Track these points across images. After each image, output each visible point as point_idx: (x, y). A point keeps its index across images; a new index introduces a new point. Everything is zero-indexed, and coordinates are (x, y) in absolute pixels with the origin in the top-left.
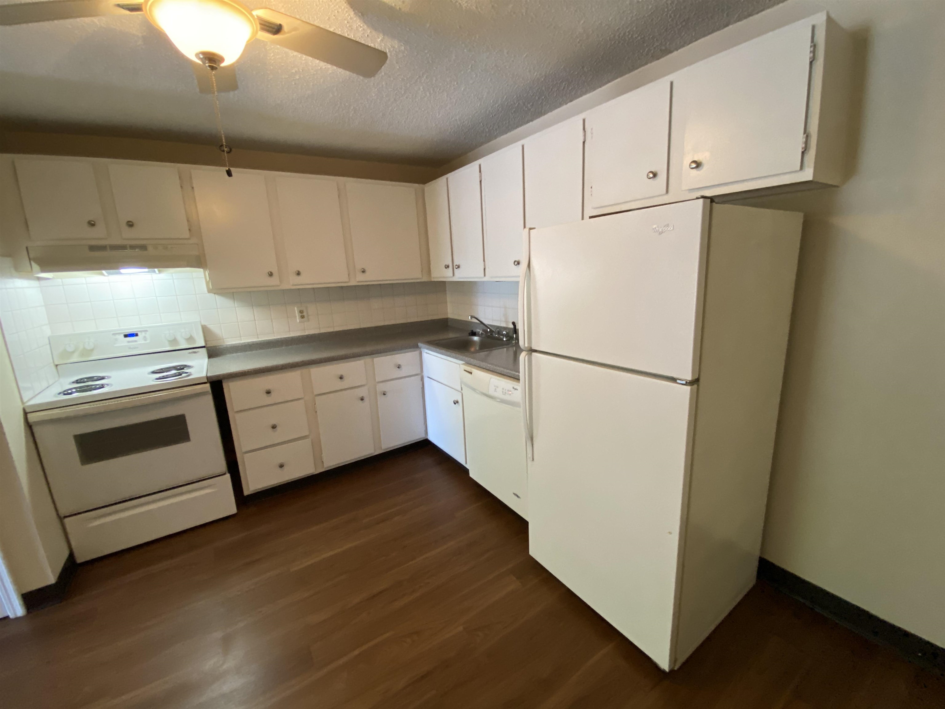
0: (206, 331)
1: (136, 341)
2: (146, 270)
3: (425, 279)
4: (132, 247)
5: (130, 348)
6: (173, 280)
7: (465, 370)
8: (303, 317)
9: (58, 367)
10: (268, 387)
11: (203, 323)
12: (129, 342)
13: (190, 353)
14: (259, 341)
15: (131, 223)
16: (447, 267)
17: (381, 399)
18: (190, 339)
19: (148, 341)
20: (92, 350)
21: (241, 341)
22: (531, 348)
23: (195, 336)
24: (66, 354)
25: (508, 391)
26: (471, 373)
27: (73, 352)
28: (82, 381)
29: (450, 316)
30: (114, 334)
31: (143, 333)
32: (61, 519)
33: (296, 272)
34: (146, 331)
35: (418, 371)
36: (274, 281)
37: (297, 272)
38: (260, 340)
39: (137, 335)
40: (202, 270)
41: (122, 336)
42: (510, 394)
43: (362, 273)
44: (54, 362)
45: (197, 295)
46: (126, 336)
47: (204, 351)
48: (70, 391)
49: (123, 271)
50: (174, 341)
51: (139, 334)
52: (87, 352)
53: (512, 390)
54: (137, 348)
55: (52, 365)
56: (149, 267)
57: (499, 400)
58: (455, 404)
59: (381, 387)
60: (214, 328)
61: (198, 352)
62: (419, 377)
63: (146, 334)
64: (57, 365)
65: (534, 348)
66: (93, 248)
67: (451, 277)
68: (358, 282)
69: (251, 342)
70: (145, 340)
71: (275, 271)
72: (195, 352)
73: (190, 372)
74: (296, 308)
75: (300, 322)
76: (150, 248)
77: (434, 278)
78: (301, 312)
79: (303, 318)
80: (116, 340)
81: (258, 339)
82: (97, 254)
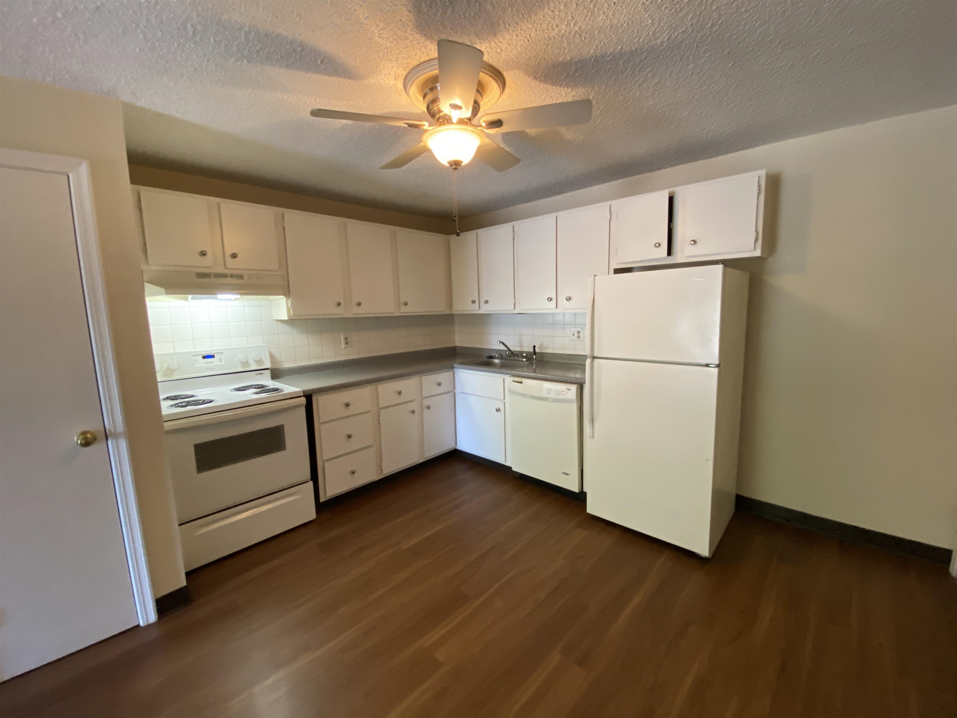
0: (272, 355)
1: (212, 362)
3: (447, 312)
4: (231, 276)
5: (207, 369)
6: (244, 307)
7: (513, 381)
8: (347, 343)
10: (346, 401)
12: (206, 363)
13: (257, 374)
15: (235, 255)
16: (474, 302)
17: (426, 411)
18: (259, 362)
19: (223, 363)
20: (175, 370)
21: (296, 364)
22: (593, 355)
23: (264, 358)
25: (562, 391)
26: (521, 383)
28: (172, 399)
29: (458, 344)
30: (194, 355)
31: (219, 355)
33: (357, 303)
34: (222, 353)
35: (452, 389)
36: (339, 310)
37: (359, 303)
38: (312, 363)
39: (213, 357)
41: (201, 357)
42: (564, 394)
43: (404, 306)
45: (263, 321)
46: (204, 357)
47: (268, 372)
48: (180, 405)
49: (220, 296)
50: (246, 363)
51: (216, 355)
52: (171, 372)
53: (567, 390)
54: (214, 368)
57: (551, 400)
58: (497, 411)
59: (427, 402)
61: (263, 373)
62: (452, 394)
63: (221, 356)
65: (596, 355)
66: (201, 275)
67: (477, 310)
68: (399, 313)
69: (304, 365)
70: (221, 362)
71: (342, 301)
72: (261, 374)
74: (342, 335)
75: (342, 348)
76: (246, 277)
77: (455, 311)
78: (346, 339)
80: (196, 361)
81: (310, 362)
82: (202, 280)
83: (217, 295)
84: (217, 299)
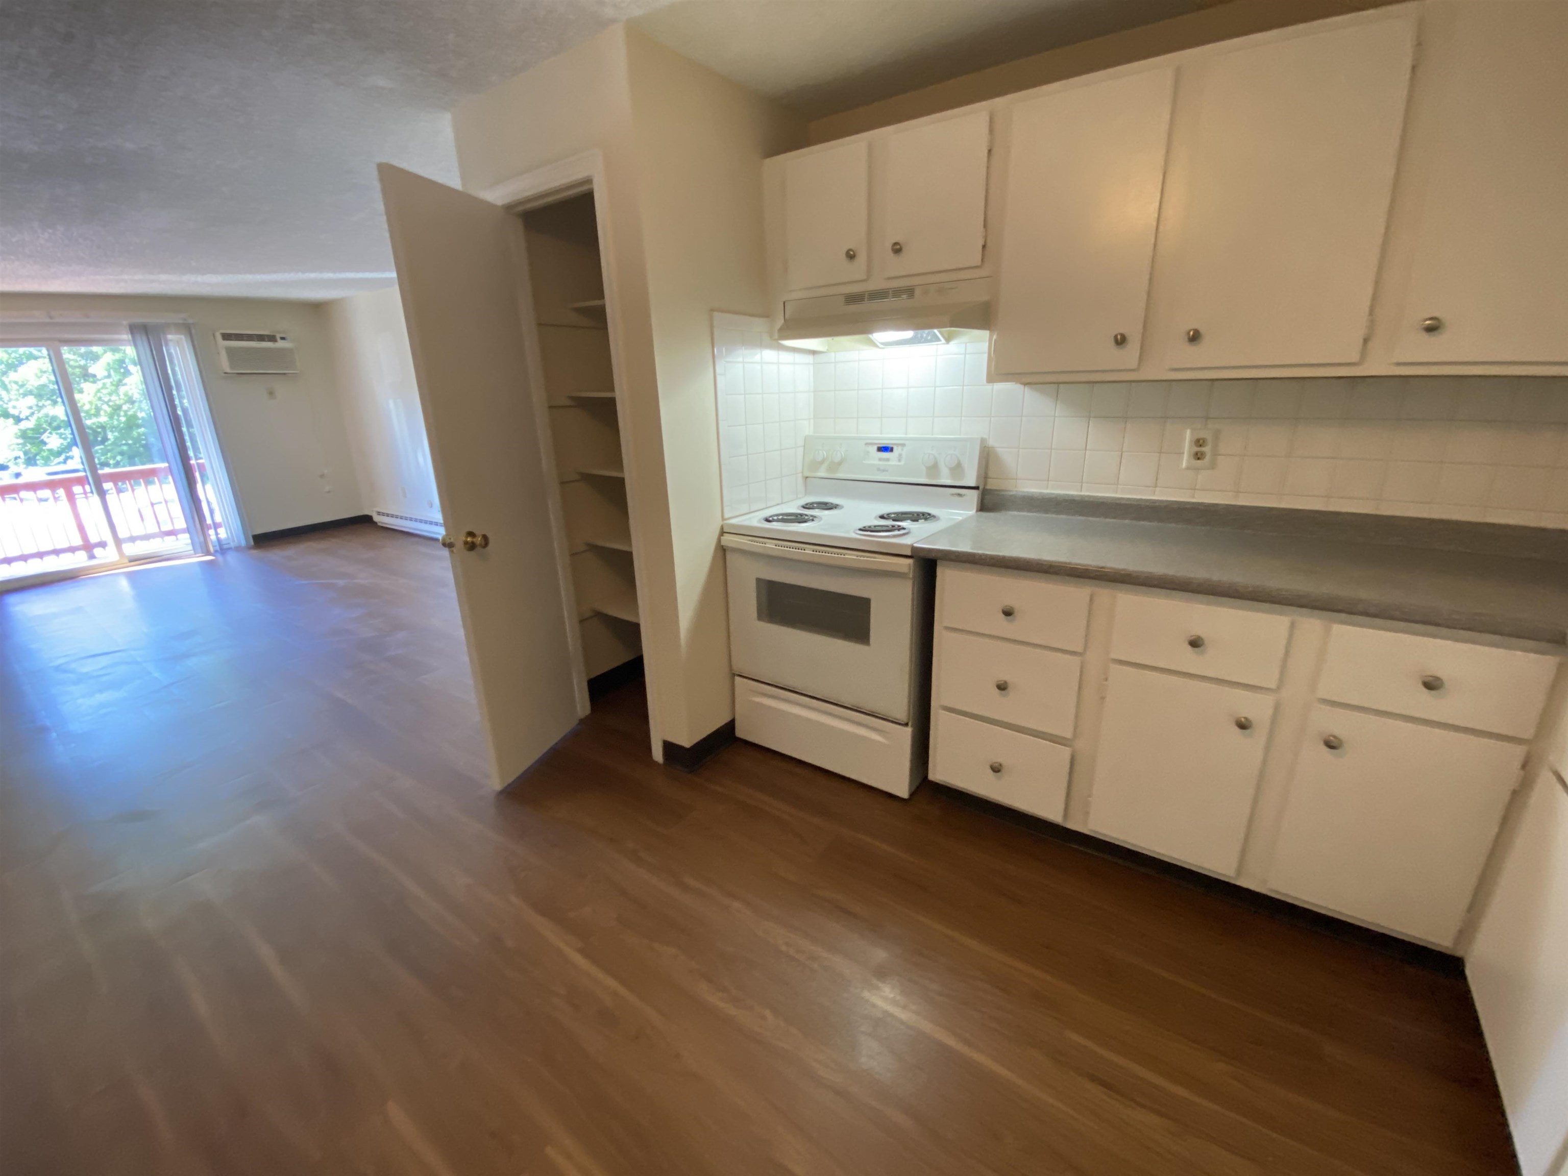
0: (987, 457)
1: (888, 460)
2: (909, 334)
4: (897, 292)
5: (879, 470)
8: (1198, 456)
9: (807, 479)
11: (991, 443)
12: (880, 459)
13: (953, 495)
14: (1081, 496)
15: (898, 247)
17: (1314, 753)
18: (957, 469)
19: (902, 463)
20: (840, 463)
21: (1047, 488)
23: (965, 465)
24: (815, 465)
27: (822, 462)
28: (811, 506)
30: (866, 444)
31: (900, 448)
33: (1189, 333)
34: (904, 445)
36: (1130, 355)
37: (1192, 333)
38: (1083, 493)
39: (891, 450)
40: (986, 333)
41: (875, 448)
43: (1425, 336)
44: (802, 473)
46: (880, 449)
47: (974, 495)
48: (775, 518)
49: (879, 336)
50: (933, 468)
51: (895, 448)
52: (835, 466)
54: (887, 471)
55: (800, 475)
59: (1331, 722)
60: (1007, 455)
61: (964, 495)
63: (902, 450)
64: (807, 477)
66: (850, 299)
68: (1399, 364)
69: (1064, 494)
70: (899, 460)
71: (1134, 332)
72: (960, 495)
73: (909, 529)
74: (1188, 432)
75: (1188, 468)
78: (1199, 443)
79: (1199, 459)
80: (867, 453)
81: (1081, 491)
82: (853, 308)
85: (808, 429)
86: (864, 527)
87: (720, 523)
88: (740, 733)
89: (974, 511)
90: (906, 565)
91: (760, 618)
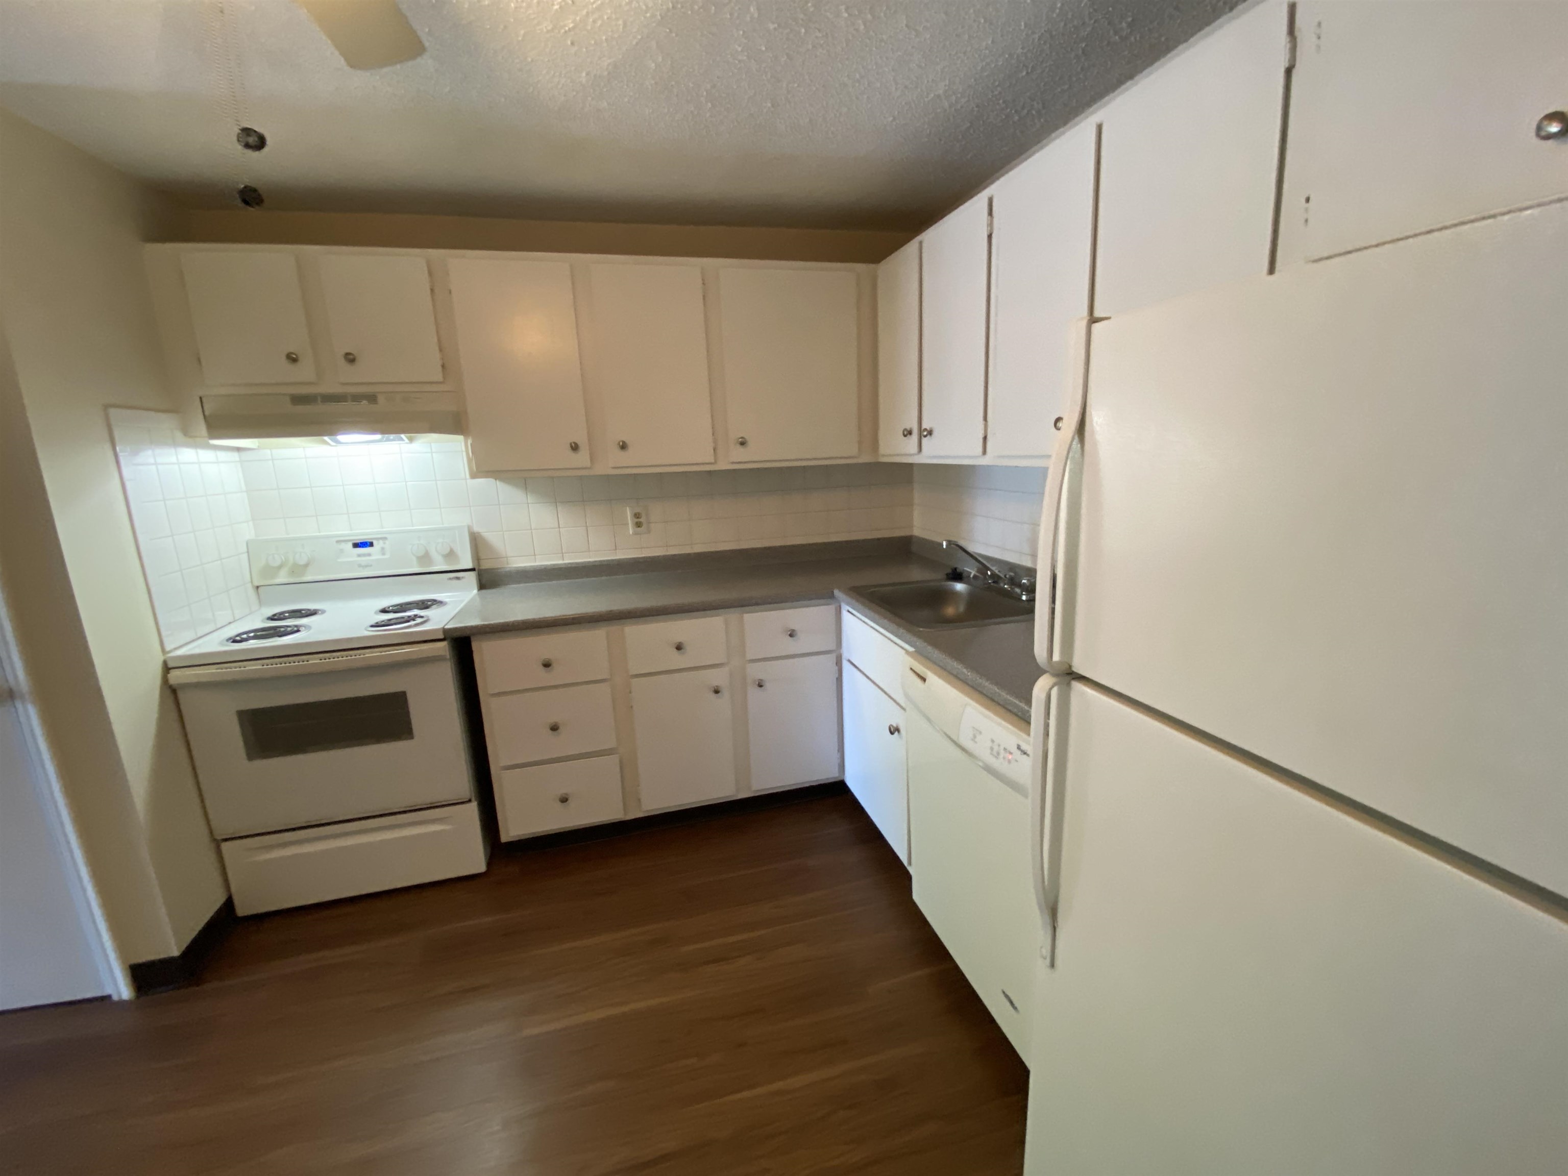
0: (476, 542)
1: (369, 555)
2: (378, 437)
3: (865, 459)
4: (357, 398)
5: (360, 566)
6: (432, 455)
7: (911, 669)
8: (639, 525)
9: (261, 589)
10: (546, 656)
11: (476, 529)
12: (359, 556)
13: (450, 579)
14: (565, 564)
15: (351, 357)
16: (908, 433)
17: (753, 693)
18: (451, 555)
19: (387, 556)
20: (306, 565)
21: (536, 561)
22: (1070, 667)
23: (458, 550)
24: (270, 570)
25: (1005, 749)
26: (924, 680)
27: (280, 567)
28: (282, 616)
29: (917, 532)
30: (338, 542)
31: (381, 542)
32: (217, 843)
33: (619, 444)
34: (385, 538)
35: (832, 646)
36: (582, 459)
37: (621, 444)
38: (566, 561)
39: (371, 544)
40: (460, 438)
41: (350, 545)
42: (1009, 761)
43: (738, 446)
44: (252, 582)
46: (356, 545)
47: (472, 577)
48: (245, 636)
49: (340, 438)
50: (425, 557)
51: (375, 543)
52: (298, 569)
53: (1014, 749)
54: (371, 566)
55: (249, 585)
56: (383, 432)
57: (981, 764)
58: (892, 733)
59: (755, 671)
60: (492, 536)
61: (463, 578)
62: (832, 658)
63: (384, 543)
64: (258, 587)
65: (1079, 667)
66: (298, 400)
67: (913, 455)
68: (733, 463)
69: (551, 565)
70: (383, 554)
71: (582, 440)
72: (458, 578)
73: (427, 616)
74: (628, 508)
75: (633, 534)
76: (381, 399)
77: (884, 456)
78: (637, 516)
79: (639, 527)
80: (342, 551)
81: (563, 560)
82: (301, 409)
83: (337, 435)
84: (338, 442)
85: (248, 532)
86: (377, 623)
87: (160, 659)
88: (242, 910)
89: (475, 591)
90: (443, 648)
91: (251, 757)
